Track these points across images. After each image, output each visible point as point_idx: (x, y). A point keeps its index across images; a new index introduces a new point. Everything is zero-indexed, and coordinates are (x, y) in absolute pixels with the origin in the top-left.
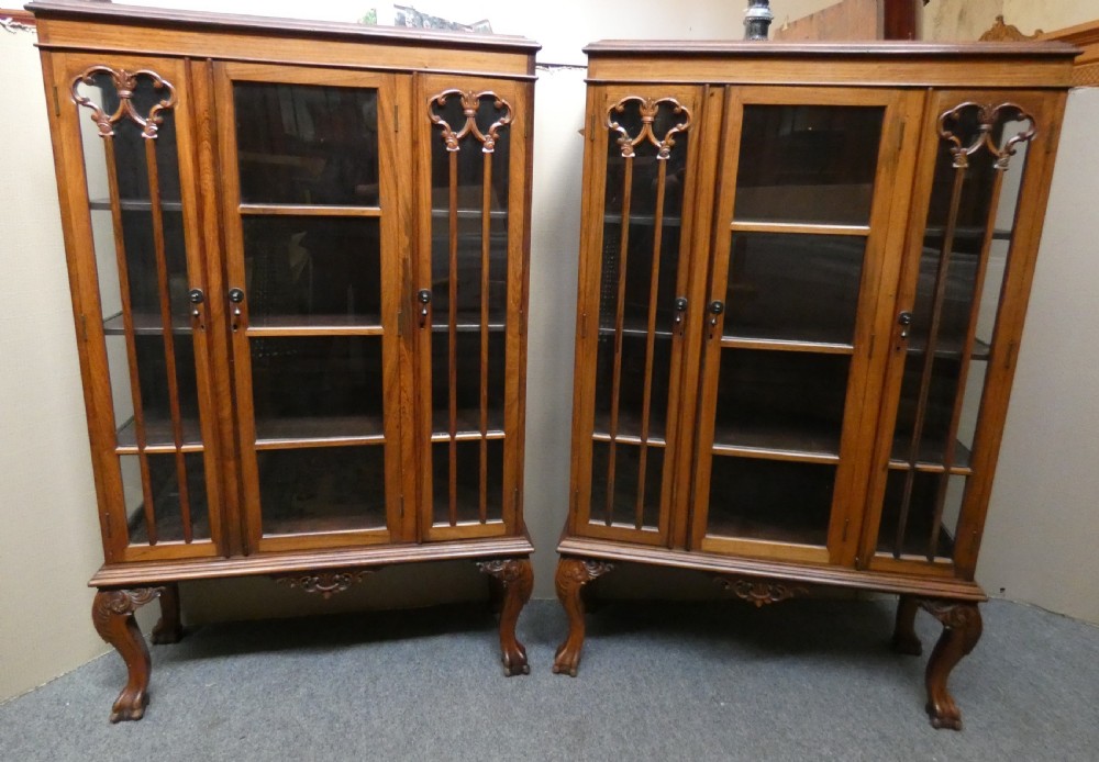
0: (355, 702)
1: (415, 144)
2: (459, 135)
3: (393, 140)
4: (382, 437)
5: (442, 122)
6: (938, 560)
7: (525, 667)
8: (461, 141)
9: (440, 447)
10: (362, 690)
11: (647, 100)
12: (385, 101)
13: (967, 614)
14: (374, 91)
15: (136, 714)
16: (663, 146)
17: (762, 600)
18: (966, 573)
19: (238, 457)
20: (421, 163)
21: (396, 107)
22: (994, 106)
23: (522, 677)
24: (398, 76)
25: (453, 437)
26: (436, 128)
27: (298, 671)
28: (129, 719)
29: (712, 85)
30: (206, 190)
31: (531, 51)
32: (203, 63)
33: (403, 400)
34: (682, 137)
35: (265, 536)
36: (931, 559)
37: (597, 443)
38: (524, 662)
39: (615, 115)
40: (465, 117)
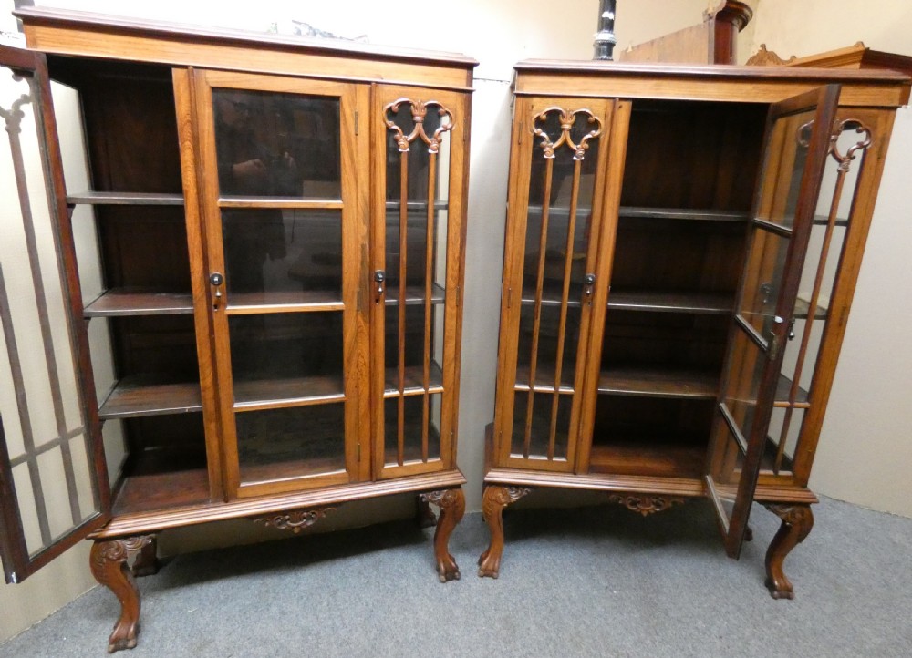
0: (321, 616)
1: (372, 145)
2: (410, 138)
3: (353, 140)
4: (342, 396)
5: (395, 127)
6: (782, 473)
7: (457, 574)
8: (411, 143)
9: (391, 402)
10: (325, 604)
11: (565, 110)
12: (346, 110)
13: (802, 513)
14: (337, 98)
15: (131, 644)
16: (580, 149)
17: (648, 510)
18: (802, 483)
19: (219, 419)
20: (378, 162)
21: (356, 114)
22: (841, 120)
23: (454, 582)
24: (358, 85)
25: (401, 393)
26: (390, 131)
28: (124, 648)
29: (621, 99)
30: (188, 186)
31: (469, 67)
32: (185, 70)
33: (360, 364)
34: (594, 142)
35: (243, 485)
36: (776, 472)
37: (518, 393)
38: (456, 570)
39: (539, 122)
40: (414, 123)
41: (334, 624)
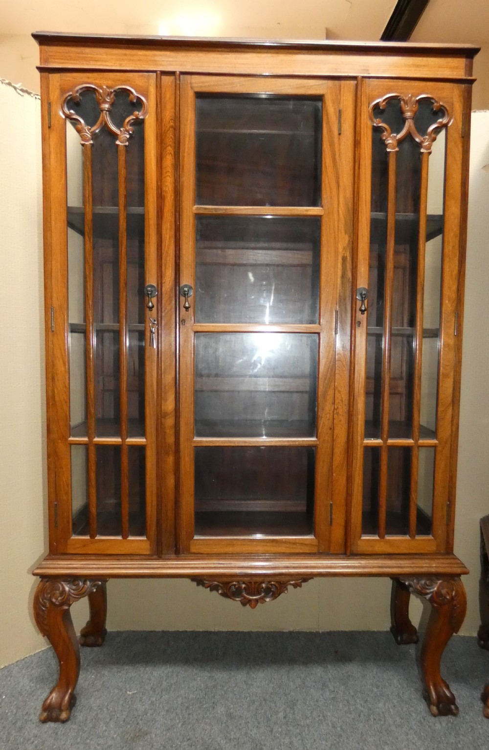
0: (276, 728)
1: (357, 144)
2: (399, 136)
3: (336, 140)
4: (314, 439)
5: (383, 125)
7: (453, 707)
8: (400, 142)
9: (373, 453)
10: (281, 715)
12: (330, 108)
14: (320, 98)
15: (64, 715)
19: (177, 452)
20: (362, 163)
21: (340, 112)
23: (451, 718)
24: (343, 82)
25: (385, 442)
26: (377, 130)
27: (214, 686)
28: (56, 720)
30: (166, 192)
31: (469, 54)
32: (172, 78)
33: (337, 401)
35: (196, 537)
38: (452, 700)
40: (404, 120)
41: (291, 743)
